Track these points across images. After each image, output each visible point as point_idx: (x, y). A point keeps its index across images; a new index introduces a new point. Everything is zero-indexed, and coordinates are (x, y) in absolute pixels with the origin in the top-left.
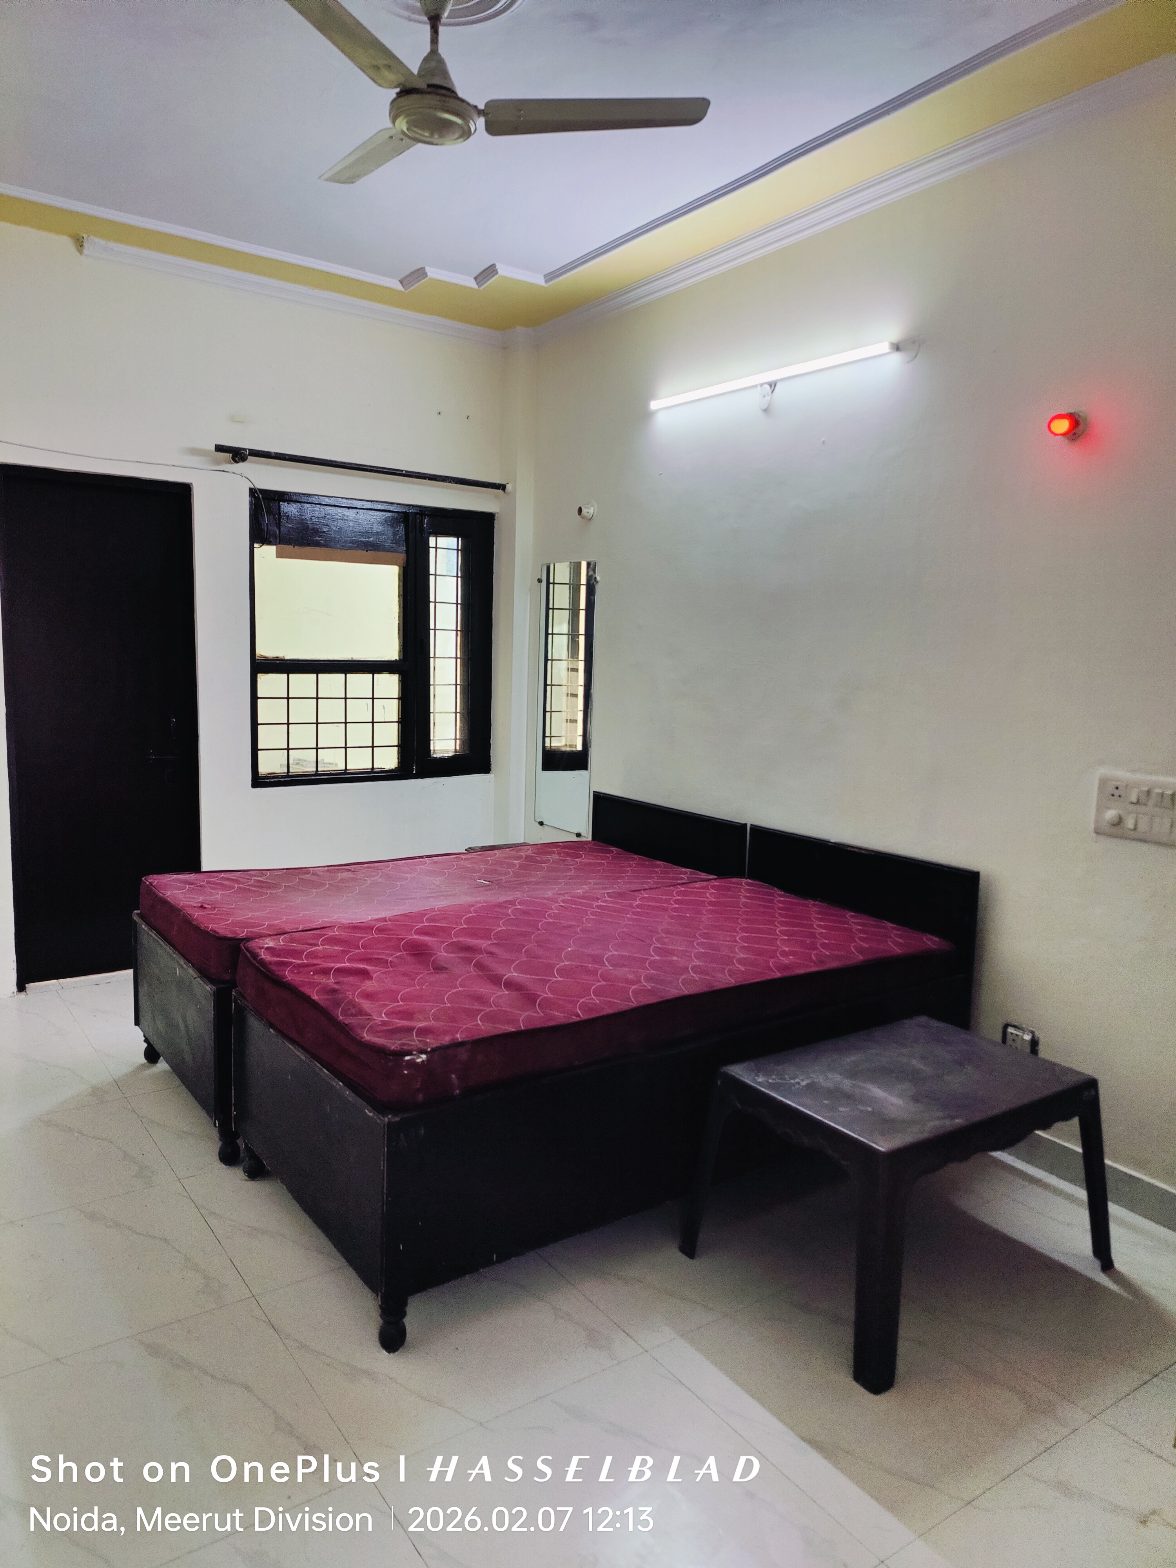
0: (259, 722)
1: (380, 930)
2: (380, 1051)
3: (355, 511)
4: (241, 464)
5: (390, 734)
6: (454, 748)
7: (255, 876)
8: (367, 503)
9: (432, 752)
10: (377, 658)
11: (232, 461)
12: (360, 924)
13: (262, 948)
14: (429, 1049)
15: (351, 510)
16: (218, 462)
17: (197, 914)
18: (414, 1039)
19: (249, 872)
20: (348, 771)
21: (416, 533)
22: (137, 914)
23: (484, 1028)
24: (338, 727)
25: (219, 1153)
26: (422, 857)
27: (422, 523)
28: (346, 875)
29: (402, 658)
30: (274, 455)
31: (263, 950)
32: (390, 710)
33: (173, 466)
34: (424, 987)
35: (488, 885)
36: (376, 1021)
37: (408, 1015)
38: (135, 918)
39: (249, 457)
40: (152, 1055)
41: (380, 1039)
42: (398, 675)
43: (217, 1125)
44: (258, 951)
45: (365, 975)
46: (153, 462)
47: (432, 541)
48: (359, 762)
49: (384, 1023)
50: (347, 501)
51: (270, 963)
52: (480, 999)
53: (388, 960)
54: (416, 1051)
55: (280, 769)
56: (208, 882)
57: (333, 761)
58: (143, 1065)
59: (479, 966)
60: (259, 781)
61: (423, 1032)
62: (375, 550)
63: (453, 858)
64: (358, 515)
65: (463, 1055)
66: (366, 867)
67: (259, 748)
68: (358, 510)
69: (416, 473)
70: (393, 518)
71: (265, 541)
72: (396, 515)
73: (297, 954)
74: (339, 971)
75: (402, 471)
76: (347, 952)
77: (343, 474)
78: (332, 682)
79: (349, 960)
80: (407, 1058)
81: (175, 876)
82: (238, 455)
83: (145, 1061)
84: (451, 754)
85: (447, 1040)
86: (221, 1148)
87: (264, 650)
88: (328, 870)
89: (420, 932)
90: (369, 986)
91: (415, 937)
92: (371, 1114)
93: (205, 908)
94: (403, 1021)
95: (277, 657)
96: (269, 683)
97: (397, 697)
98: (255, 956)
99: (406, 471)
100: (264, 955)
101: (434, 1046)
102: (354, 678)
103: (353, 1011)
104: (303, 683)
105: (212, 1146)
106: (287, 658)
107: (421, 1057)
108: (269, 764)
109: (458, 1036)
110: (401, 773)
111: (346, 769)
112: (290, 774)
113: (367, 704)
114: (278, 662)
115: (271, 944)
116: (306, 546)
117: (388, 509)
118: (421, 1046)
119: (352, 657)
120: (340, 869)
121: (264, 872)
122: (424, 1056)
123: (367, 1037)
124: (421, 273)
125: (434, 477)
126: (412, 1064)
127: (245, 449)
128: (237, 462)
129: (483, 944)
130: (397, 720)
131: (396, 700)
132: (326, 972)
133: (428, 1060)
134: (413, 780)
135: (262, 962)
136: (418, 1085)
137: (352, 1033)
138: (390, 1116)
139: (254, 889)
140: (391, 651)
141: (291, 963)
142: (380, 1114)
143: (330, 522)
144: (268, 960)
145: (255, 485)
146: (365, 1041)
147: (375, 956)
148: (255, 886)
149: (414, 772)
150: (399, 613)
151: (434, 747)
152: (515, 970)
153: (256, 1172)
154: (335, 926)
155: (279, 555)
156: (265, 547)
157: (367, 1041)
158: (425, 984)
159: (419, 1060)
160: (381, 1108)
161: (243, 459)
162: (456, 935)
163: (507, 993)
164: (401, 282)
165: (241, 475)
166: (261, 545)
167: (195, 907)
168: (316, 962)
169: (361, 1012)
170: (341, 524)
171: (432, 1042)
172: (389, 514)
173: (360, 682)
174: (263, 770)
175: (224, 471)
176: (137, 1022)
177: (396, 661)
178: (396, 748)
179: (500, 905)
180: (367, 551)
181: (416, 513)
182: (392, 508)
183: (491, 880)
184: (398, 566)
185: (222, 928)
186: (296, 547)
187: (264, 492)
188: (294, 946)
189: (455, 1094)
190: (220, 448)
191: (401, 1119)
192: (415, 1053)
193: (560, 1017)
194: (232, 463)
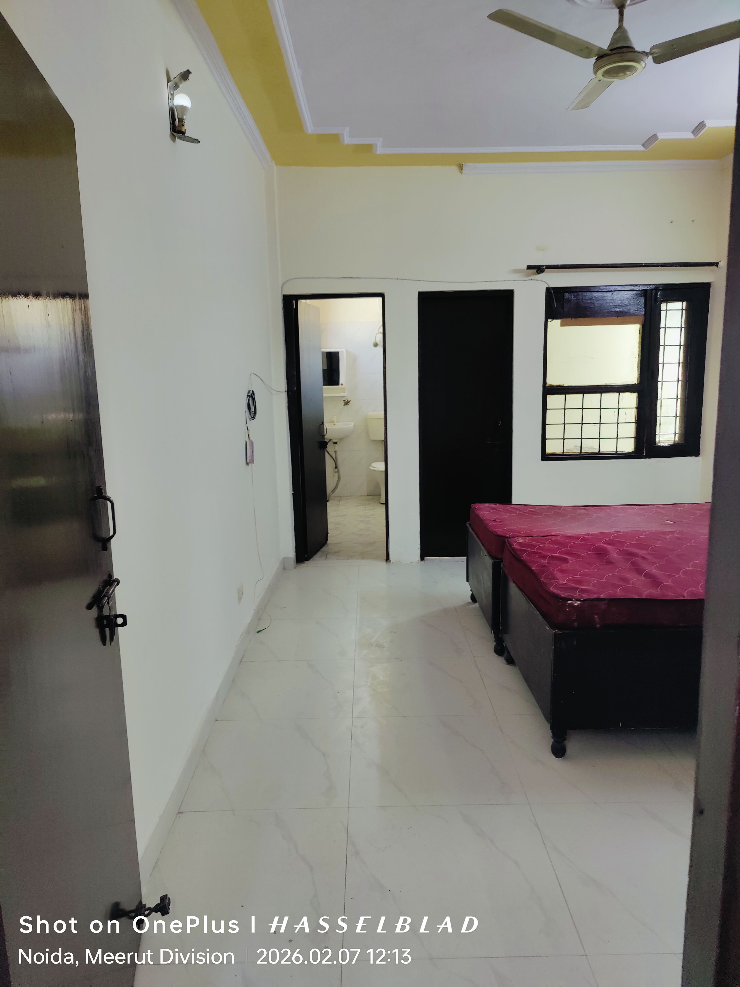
0: (547, 423)
1: (583, 540)
2: (556, 597)
3: (611, 293)
4: (541, 274)
5: (630, 430)
6: (673, 440)
7: (530, 508)
8: (619, 287)
9: (657, 442)
10: (623, 383)
11: (537, 273)
12: (573, 536)
13: (515, 542)
14: (582, 599)
15: (608, 292)
16: (528, 275)
17: (491, 523)
18: (576, 594)
19: (528, 506)
20: (600, 453)
21: (652, 303)
22: (469, 523)
23: (619, 593)
24: (596, 426)
25: (495, 647)
26: (634, 505)
27: (656, 294)
28: (583, 511)
29: (639, 382)
30: (560, 266)
31: (516, 543)
32: (631, 415)
33: (504, 281)
34: (595, 571)
35: (671, 524)
36: (560, 583)
37: (579, 582)
38: (468, 525)
39: (546, 270)
40: (473, 599)
41: (557, 591)
42: (636, 393)
43: (493, 633)
44: (513, 543)
45: (566, 561)
46: (494, 280)
47: (663, 306)
48: (608, 447)
49: (564, 584)
50: (606, 287)
51: (517, 549)
52: (625, 580)
53: (581, 555)
54: (575, 599)
55: (559, 450)
56: (504, 509)
57: (590, 446)
58: (469, 603)
59: (634, 564)
60: (545, 457)
61: (582, 591)
62: (623, 316)
63: (656, 507)
64: (613, 295)
65: (603, 606)
66: (596, 508)
67: (547, 438)
68: (613, 292)
69: (652, 263)
70: (637, 294)
71: (553, 318)
72: (637, 292)
73: (533, 546)
74: (552, 557)
75: (643, 264)
76: (560, 549)
77: (602, 271)
78: (592, 399)
79: (560, 553)
80: (569, 602)
81: (488, 505)
82: (539, 269)
83: (471, 601)
84: (671, 444)
85: (595, 596)
86: (495, 645)
87: (552, 381)
88: (572, 508)
89: (605, 543)
90: (565, 566)
91: (602, 545)
92: (548, 629)
93: (497, 521)
94: (574, 585)
95: (559, 385)
96: (554, 400)
97: (635, 407)
98: (511, 545)
99: (645, 264)
100: (515, 545)
101: (585, 598)
102: (606, 396)
103: (550, 577)
104: (574, 400)
105: (492, 644)
106: (565, 385)
107: (577, 603)
108: (552, 448)
109: (602, 595)
110: (637, 454)
111: (599, 452)
112: (564, 454)
113: (615, 412)
114: (559, 388)
115: (521, 541)
116: (579, 318)
117: (633, 289)
118: (579, 597)
119: (606, 383)
120: (580, 508)
121: (535, 506)
122: (579, 603)
123: (552, 589)
124: (654, 137)
125: (664, 264)
126: (571, 606)
127: (543, 266)
128: (539, 274)
129: (641, 552)
130: (635, 422)
131: (634, 409)
132: (544, 557)
133: (581, 605)
134: (643, 459)
135: (514, 549)
136: (575, 618)
137: (544, 586)
138: (556, 631)
139: (527, 515)
140: (632, 378)
141: (528, 551)
142: (551, 629)
143: (595, 302)
144: (516, 548)
145: (549, 285)
146: (550, 591)
147: (574, 552)
148: (528, 513)
149: (644, 454)
150: (639, 354)
151: (659, 438)
152: (655, 568)
153: (510, 661)
154: (559, 536)
155: (562, 325)
156: (555, 321)
157: (551, 591)
158: (596, 569)
159: (576, 604)
160: (553, 626)
161: (542, 271)
162: (626, 547)
163: (644, 579)
164: (643, 145)
165: (541, 280)
166: (552, 320)
167: (491, 520)
168: (541, 552)
169: (554, 577)
170: (602, 302)
171: (585, 596)
172: (634, 292)
173: (610, 399)
174: (549, 450)
175: (531, 280)
176: (467, 581)
177: (635, 385)
178: (633, 439)
179: (664, 533)
180: (618, 317)
181: (653, 290)
182: (636, 288)
183: (675, 521)
184: (640, 324)
185: (500, 531)
186: (573, 319)
187: (555, 289)
188: (533, 543)
189: (597, 627)
190: (529, 267)
191: (562, 633)
192: (574, 600)
193: (671, 595)
194: (536, 275)
